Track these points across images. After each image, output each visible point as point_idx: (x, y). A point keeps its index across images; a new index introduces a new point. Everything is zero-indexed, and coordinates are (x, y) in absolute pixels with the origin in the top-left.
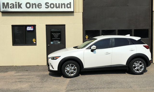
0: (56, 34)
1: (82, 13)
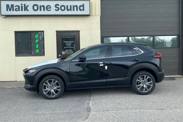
1: (99, 17)
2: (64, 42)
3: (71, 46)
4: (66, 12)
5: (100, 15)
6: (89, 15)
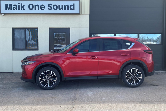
0: (60, 38)
1: (88, 16)
2: (56, 38)
3: (62, 42)
4: (58, 11)
5: (89, 13)
6: (79, 14)
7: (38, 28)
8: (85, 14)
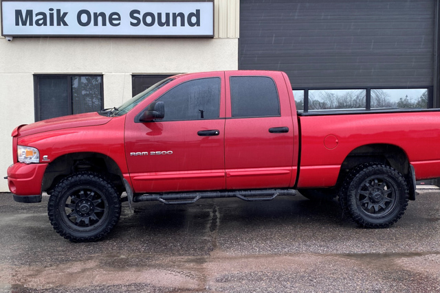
1: (236, 41)
4: (156, 30)
5: (238, 36)
6: (211, 37)
7: (102, 76)
8: (228, 38)
